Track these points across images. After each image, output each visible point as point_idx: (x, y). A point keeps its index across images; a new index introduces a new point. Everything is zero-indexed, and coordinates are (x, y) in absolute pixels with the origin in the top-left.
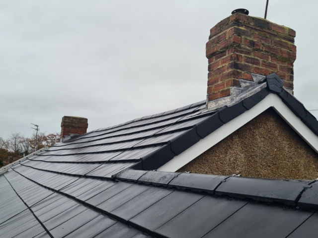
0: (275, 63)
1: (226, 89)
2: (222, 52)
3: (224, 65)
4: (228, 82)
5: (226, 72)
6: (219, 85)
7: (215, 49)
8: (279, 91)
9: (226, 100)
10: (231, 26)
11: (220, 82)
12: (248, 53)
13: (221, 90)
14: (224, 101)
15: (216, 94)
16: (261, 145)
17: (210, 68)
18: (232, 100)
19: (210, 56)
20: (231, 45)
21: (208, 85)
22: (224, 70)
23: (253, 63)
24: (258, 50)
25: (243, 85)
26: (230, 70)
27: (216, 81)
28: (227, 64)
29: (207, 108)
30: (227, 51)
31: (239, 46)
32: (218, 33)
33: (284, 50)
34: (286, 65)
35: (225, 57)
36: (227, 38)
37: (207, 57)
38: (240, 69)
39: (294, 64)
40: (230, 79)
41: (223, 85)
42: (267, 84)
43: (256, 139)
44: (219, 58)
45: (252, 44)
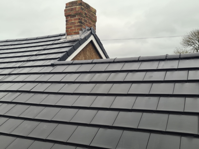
0: (91, 22)
1: (77, 31)
2: (74, 15)
3: (75, 21)
4: (78, 29)
5: (77, 24)
6: (73, 29)
7: (70, 13)
8: (94, 34)
9: (77, 36)
10: (79, 5)
11: (73, 28)
12: (84, 18)
13: (74, 32)
14: (76, 36)
15: (72, 33)
16: (88, 54)
17: (67, 21)
18: (80, 36)
19: (67, 16)
20: (79, 14)
21: (66, 29)
22: (75, 23)
23: (86, 22)
24: (87, 17)
25: (83, 30)
26: (79, 24)
27: (71, 27)
28: (77, 21)
29: (66, 38)
30: (77, 16)
31: (82, 15)
32: (71, 7)
33: (94, 17)
34: (94, 24)
35: (75, 18)
36: (77, 10)
37: (65, 16)
38: (83, 24)
39: (96, 23)
40: (79, 28)
41: (75, 29)
42: (91, 31)
43: (87, 52)
44: (72, 18)
45: (86, 14)
